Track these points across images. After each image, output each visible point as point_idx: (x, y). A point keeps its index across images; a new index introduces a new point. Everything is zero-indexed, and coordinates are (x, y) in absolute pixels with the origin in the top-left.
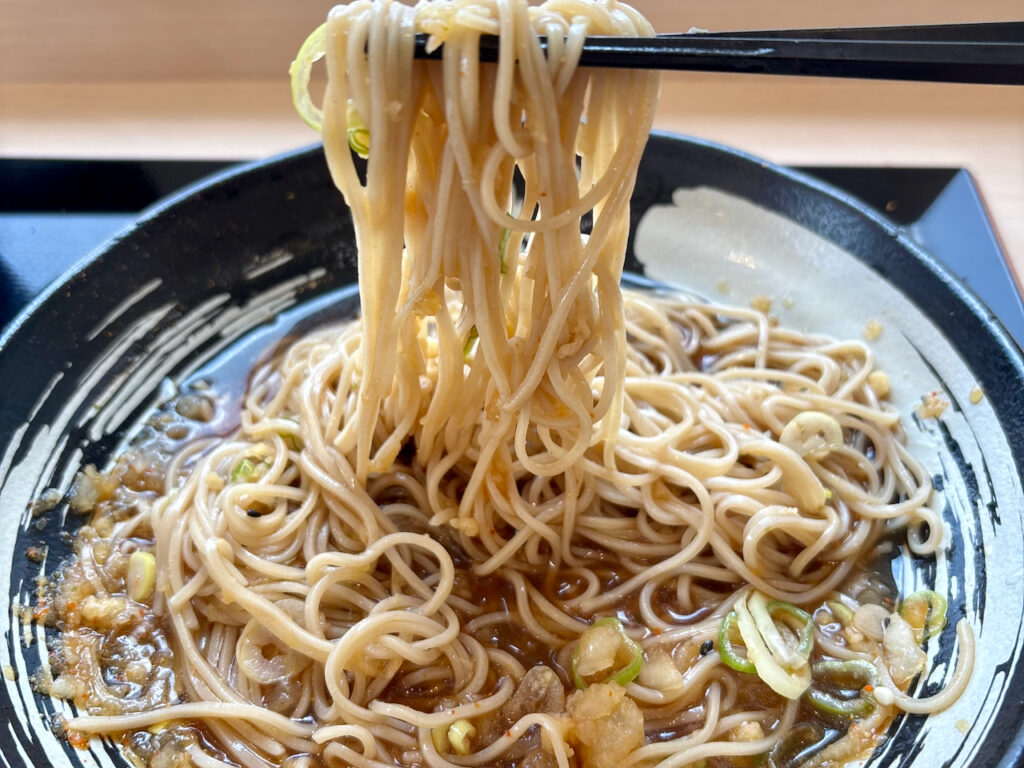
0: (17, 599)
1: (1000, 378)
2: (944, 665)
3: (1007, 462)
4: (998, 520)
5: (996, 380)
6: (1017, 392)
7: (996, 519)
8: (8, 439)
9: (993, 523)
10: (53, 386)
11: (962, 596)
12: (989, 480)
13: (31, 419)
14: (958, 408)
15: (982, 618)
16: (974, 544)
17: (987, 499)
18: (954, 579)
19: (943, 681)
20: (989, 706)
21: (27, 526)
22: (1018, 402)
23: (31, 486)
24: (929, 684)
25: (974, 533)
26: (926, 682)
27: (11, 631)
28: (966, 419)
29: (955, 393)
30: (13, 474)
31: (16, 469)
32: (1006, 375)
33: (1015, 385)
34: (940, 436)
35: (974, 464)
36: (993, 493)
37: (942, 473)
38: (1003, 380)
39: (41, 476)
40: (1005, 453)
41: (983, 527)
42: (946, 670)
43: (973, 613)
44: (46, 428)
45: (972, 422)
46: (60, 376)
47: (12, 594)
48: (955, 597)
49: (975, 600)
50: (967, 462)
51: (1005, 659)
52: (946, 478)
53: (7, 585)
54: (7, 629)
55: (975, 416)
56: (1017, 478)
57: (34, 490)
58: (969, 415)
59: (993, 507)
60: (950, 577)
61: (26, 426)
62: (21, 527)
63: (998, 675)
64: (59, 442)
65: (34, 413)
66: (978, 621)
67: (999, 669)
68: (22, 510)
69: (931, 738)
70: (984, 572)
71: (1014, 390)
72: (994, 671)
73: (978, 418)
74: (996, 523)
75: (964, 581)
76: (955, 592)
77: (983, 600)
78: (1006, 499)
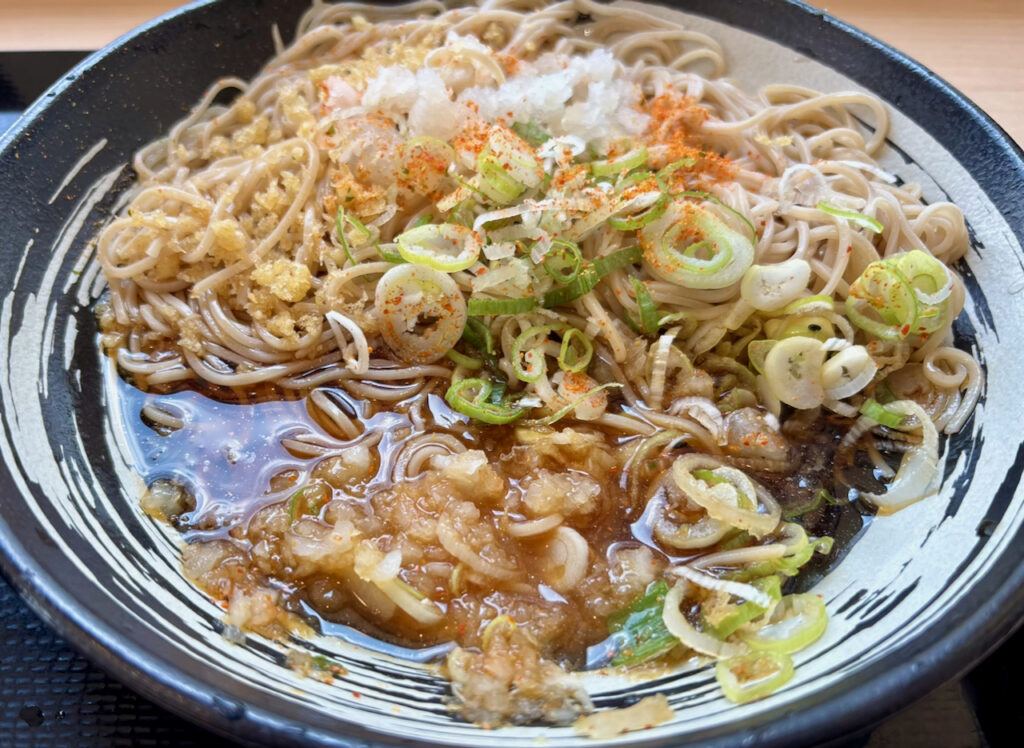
1: (952, 124)
3: (977, 194)
4: (981, 246)
5: (948, 126)
6: (973, 132)
7: (977, 245)
9: (975, 249)
11: (964, 314)
14: (909, 160)
15: (993, 327)
22: (976, 140)
28: (921, 168)
29: (903, 148)
32: (958, 120)
33: (970, 125)
38: (956, 124)
40: (973, 187)
43: (981, 326)
45: (928, 169)
49: (979, 315)
55: (930, 163)
56: (992, 206)
58: (923, 164)
59: (970, 235)
66: (990, 331)
69: (988, 431)
70: (979, 291)
71: (970, 131)
73: (934, 164)
74: (979, 249)
77: (988, 312)
78: (983, 226)
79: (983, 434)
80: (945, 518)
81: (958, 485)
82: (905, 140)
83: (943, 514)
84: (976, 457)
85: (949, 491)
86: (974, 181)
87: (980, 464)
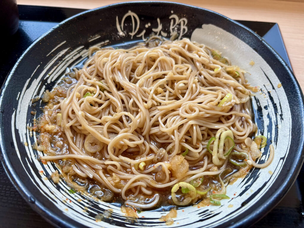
0: (28, 125)
1: (287, 82)
2: (265, 155)
3: (287, 104)
4: (283, 119)
5: (286, 82)
6: (292, 86)
7: (282, 119)
8: (25, 82)
9: (281, 120)
10: (37, 68)
11: (271, 138)
12: (281, 108)
13: (31, 77)
14: (274, 88)
15: (276, 144)
16: (275, 125)
17: (280, 113)
18: (269, 133)
19: (265, 160)
20: (278, 168)
21: (31, 105)
22: (292, 88)
23: (32, 95)
24: (261, 160)
25: (275, 122)
26: (260, 159)
27: (26, 133)
28: (276, 92)
29: (273, 84)
30: (26, 91)
31: (27, 90)
32: (289, 81)
33: (291, 84)
34: (267, 95)
35: (277, 103)
36: (282, 112)
37: (268, 105)
38: (288, 82)
39: (34, 92)
40: (286, 102)
41: (278, 121)
42: (266, 157)
43: (274, 143)
44: (35, 79)
45: (277, 93)
46: (39, 66)
47: (27, 123)
48: (269, 138)
49: (274, 139)
50: (275, 103)
51: (283, 156)
52: (269, 106)
53: (26, 121)
54: (26, 132)
55: (278, 91)
56: (289, 109)
57: (32, 96)
58: (277, 91)
59: (281, 115)
60: (268, 133)
61: (30, 79)
62: (29, 106)
63: (281, 160)
64: (39, 83)
65: (32, 75)
66: (275, 145)
67: (281, 159)
68: (29, 101)
69: (261, 174)
70: (277, 132)
71: (291, 85)
72: (279, 159)
73: (279, 92)
74: (282, 120)
75: (272, 134)
76: (269, 136)
77: (277, 140)
78: (285, 114)
79: (260, 175)
80: (238, 196)
81: (246, 187)
82: (274, 82)
83: (239, 194)
84: (255, 181)
85: (244, 188)
86: (287, 100)
87: (255, 183)
